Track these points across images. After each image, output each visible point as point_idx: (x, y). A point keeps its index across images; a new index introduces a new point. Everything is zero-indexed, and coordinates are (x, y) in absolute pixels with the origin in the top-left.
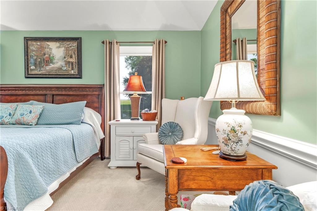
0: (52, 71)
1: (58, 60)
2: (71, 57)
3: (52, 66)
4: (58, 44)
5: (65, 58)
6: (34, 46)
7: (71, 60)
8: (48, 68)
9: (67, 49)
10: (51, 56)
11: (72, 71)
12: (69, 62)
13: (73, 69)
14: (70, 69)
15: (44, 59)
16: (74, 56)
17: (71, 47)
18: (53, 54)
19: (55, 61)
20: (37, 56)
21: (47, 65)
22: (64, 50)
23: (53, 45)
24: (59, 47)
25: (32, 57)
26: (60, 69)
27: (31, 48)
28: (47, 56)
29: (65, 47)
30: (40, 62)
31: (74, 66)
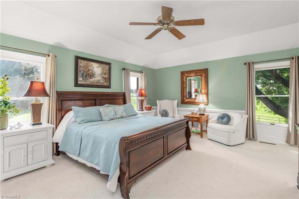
0: (94, 82)
1: (98, 75)
2: (105, 74)
3: (94, 79)
4: (97, 65)
5: (102, 74)
6: (82, 63)
7: (105, 76)
8: (91, 80)
9: (103, 69)
10: (93, 72)
11: (106, 83)
12: (104, 77)
13: (106, 82)
14: (105, 82)
15: (88, 74)
16: (107, 74)
17: (105, 68)
18: (95, 71)
19: (96, 76)
20: (84, 71)
21: (90, 78)
22: (101, 69)
23: (95, 65)
24: (98, 67)
25: (80, 71)
26: (99, 81)
27: (80, 64)
28: (90, 72)
29: (102, 68)
30: (86, 76)
31: (107, 80)
